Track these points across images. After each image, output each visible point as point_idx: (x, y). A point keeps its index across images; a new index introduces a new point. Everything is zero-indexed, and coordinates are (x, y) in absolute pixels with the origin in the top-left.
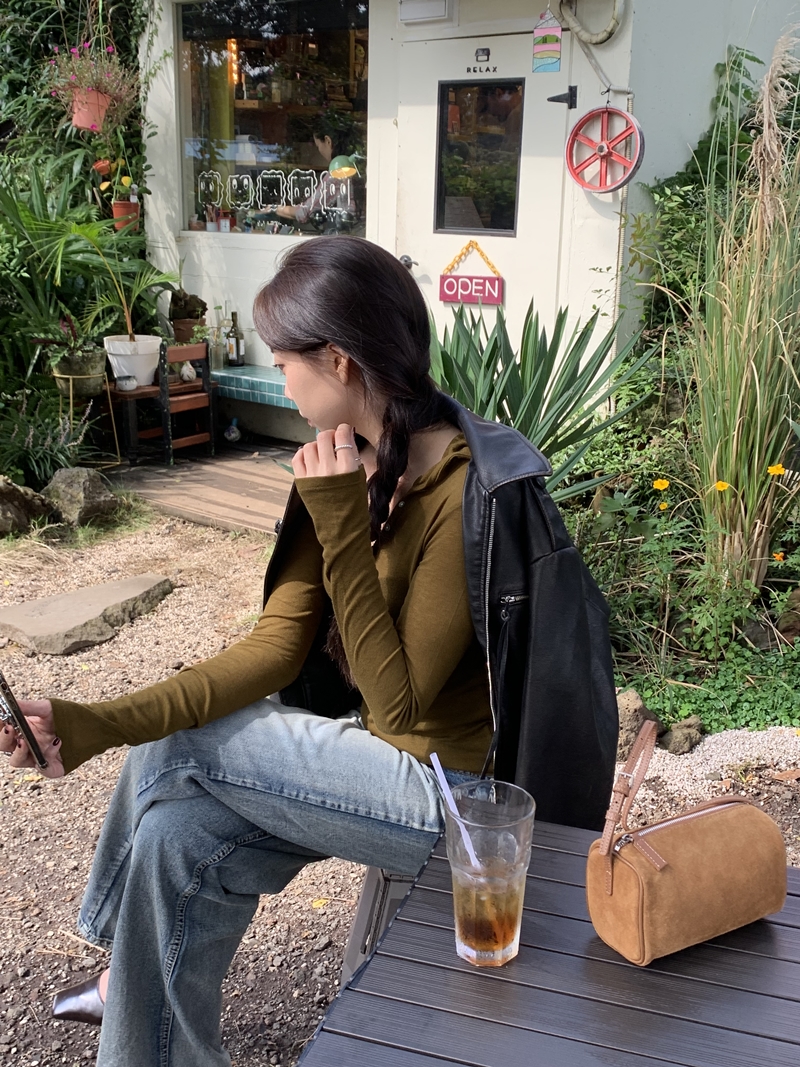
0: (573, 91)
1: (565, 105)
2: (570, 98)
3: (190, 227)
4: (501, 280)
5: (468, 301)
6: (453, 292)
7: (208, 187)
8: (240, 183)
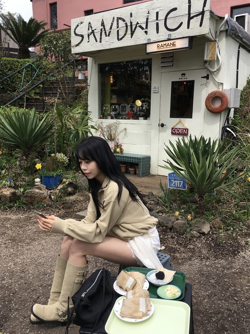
3: (100, 118)
4: (187, 129)
5: (179, 134)
6: (174, 132)
7: (106, 108)
8: (115, 107)
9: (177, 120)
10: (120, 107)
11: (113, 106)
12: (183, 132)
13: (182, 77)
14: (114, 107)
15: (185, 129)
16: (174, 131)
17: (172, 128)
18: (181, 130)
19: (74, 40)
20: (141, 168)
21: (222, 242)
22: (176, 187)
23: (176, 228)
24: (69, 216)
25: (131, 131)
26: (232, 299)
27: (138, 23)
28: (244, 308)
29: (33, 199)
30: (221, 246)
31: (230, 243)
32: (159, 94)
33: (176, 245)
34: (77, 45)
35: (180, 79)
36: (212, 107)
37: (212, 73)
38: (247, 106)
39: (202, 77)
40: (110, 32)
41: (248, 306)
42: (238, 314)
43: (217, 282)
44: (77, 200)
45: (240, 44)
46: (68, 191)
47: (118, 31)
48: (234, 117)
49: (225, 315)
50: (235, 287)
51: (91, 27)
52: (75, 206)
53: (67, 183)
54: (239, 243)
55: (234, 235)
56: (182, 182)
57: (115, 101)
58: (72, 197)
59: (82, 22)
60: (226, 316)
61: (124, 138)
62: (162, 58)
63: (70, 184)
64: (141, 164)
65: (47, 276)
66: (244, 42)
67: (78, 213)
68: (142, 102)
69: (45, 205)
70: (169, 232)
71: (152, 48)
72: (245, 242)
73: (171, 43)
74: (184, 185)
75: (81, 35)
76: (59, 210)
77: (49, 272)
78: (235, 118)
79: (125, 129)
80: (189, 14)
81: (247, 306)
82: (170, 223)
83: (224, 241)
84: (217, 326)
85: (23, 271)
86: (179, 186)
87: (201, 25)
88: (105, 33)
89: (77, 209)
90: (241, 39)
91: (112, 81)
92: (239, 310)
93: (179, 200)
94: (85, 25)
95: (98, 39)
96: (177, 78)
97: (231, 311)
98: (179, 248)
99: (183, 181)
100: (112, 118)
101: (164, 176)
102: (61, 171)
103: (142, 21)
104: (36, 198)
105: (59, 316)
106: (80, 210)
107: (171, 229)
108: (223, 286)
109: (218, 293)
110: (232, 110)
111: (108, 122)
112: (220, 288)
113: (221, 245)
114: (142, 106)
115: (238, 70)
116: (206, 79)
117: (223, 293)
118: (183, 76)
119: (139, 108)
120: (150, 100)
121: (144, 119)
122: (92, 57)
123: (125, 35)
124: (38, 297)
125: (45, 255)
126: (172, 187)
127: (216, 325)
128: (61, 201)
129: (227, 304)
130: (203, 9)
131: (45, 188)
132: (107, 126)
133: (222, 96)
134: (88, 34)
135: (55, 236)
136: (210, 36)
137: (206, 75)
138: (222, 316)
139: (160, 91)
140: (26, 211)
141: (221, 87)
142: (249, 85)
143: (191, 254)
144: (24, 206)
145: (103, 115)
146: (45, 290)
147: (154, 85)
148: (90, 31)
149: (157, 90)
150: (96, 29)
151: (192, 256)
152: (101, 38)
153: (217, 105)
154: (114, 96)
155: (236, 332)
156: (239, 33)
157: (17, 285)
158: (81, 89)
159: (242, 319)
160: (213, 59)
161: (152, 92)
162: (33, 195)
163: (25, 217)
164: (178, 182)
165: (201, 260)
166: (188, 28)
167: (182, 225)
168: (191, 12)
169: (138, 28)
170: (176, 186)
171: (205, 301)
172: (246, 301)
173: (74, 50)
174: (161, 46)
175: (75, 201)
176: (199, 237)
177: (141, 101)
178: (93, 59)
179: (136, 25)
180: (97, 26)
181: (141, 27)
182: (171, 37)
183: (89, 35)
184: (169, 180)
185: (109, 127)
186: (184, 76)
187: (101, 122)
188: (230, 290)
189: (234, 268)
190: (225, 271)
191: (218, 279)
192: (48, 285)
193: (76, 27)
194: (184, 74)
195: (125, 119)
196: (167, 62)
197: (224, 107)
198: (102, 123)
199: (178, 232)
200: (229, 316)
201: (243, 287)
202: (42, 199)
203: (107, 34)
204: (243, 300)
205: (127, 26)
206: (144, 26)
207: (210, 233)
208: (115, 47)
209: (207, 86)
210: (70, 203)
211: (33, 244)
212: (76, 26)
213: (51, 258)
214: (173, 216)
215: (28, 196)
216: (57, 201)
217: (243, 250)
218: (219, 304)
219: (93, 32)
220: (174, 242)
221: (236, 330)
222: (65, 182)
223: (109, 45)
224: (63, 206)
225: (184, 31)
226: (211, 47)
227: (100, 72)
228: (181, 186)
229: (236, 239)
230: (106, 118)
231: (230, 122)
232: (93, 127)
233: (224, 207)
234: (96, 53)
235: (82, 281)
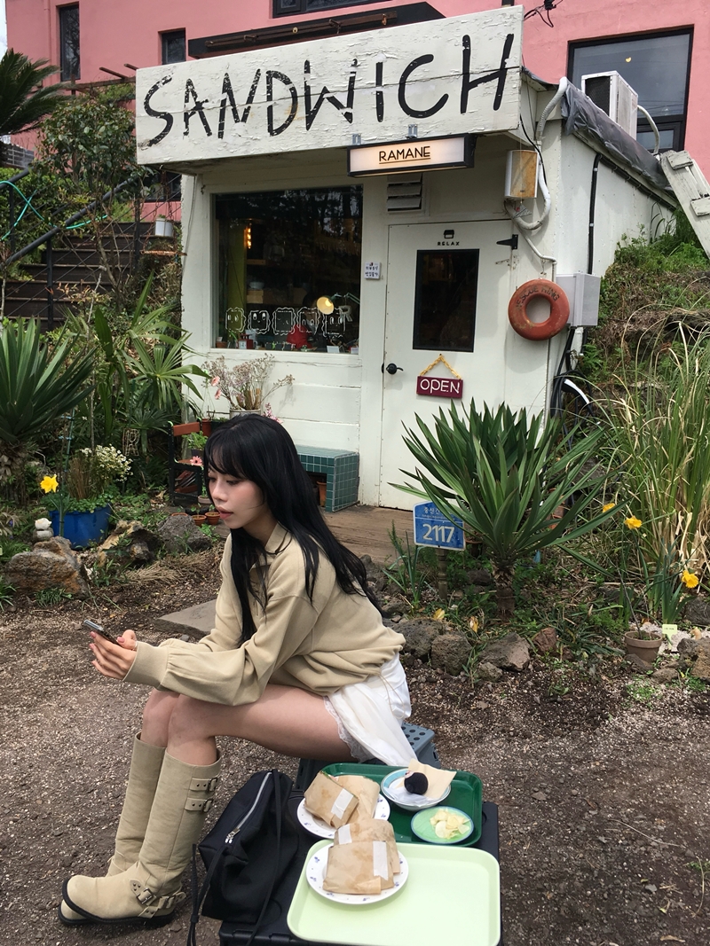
3: (217, 345)
4: (461, 382)
5: (438, 394)
6: (427, 388)
7: (233, 318)
8: (259, 316)
9: (433, 355)
10: (275, 317)
11: (253, 313)
12: (449, 389)
13: (446, 240)
14: (255, 315)
15: (455, 382)
16: (425, 384)
17: (420, 379)
18: (444, 384)
19: (146, 128)
20: (334, 488)
21: (562, 692)
22: (437, 543)
23: (438, 657)
24: (140, 626)
25: (304, 384)
26: (593, 840)
27: (325, 91)
28: (625, 864)
29: (35, 578)
30: (559, 703)
31: (581, 694)
32: (382, 284)
33: (440, 700)
34: (153, 142)
35: (439, 244)
36: (526, 322)
37: (526, 232)
38: (617, 322)
39: (498, 243)
40: (247, 111)
41: (634, 858)
42: (610, 879)
43: (552, 799)
44: (159, 580)
45: (598, 154)
46: (132, 553)
47: (270, 109)
48: (584, 349)
49: (577, 883)
50: (599, 809)
51: (195, 94)
52: (153, 597)
53: (131, 531)
54: (604, 692)
55: (592, 671)
56: (453, 529)
57: (256, 298)
58: (143, 571)
59: (168, 78)
60: (579, 884)
61: (285, 404)
62: (390, 185)
63: (139, 535)
64: (335, 478)
65: (93, 795)
66: (608, 151)
67: (165, 618)
68: (336, 303)
69: (70, 596)
70: (420, 668)
71: (364, 161)
72: (619, 689)
73: (416, 150)
74: (457, 538)
75: (165, 113)
76: (109, 607)
77: (98, 784)
78: (585, 354)
79: (290, 379)
80: (466, 73)
81: (630, 857)
82: (423, 641)
83: (567, 689)
84: (559, 911)
85: (25, 785)
86: (443, 540)
87: (497, 106)
88: (235, 111)
89: (161, 605)
90: (601, 142)
91: (249, 244)
92: (610, 869)
93: (443, 577)
94: (177, 87)
95: (214, 129)
96: (432, 241)
97: (591, 871)
98: (450, 711)
99: (456, 526)
100: (250, 346)
101: (397, 509)
102: (108, 498)
103: (338, 86)
104: (42, 575)
105: (140, 902)
106: (169, 606)
107: (424, 659)
108: (567, 809)
109: (557, 826)
110: (579, 331)
111: (240, 356)
112: (560, 813)
113: (559, 699)
114: (335, 314)
115: (592, 225)
116: (509, 247)
117: (569, 827)
118: (447, 236)
119: (328, 320)
120: (359, 297)
121: (341, 351)
122: (194, 175)
123: (291, 121)
124: (75, 855)
125: (82, 737)
126: (425, 542)
127: (556, 909)
128: (113, 582)
129: (581, 855)
130: (503, 63)
131: (68, 548)
132: (237, 369)
133: (554, 295)
134: (186, 114)
135: (104, 684)
136: (520, 135)
137: (510, 238)
138: (569, 886)
139: (384, 274)
140: (15, 612)
141: (549, 271)
142: (620, 264)
143: (481, 726)
144: (8, 599)
145: (225, 337)
146: (91, 833)
147: (370, 256)
148: (192, 105)
149: (378, 271)
150: (207, 101)
151: (485, 730)
152: (221, 127)
153: (541, 317)
154: (255, 285)
155: (606, 924)
156: (595, 128)
157: (11, 822)
158: (160, 260)
159: (621, 892)
160: (528, 194)
161: (363, 276)
162: (35, 567)
163: (13, 630)
164: (443, 528)
165: (509, 741)
166: (463, 110)
167: (455, 646)
168: (471, 70)
169: (326, 105)
170: (437, 540)
171: (525, 848)
172: (628, 845)
173: (145, 156)
174: (390, 157)
175: (152, 583)
176: (502, 678)
177: (332, 301)
178: (198, 180)
179: (322, 95)
180: (211, 92)
181: (333, 101)
182: (416, 132)
183: (187, 117)
184: (417, 525)
185: (244, 372)
186: (451, 236)
187: (220, 356)
188: (586, 817)
189: (595, 760)
190: (572, 769)
191: (556, 791)
192: (97, 819)
193: (151, 92)
194: (449, 233)
195: (288, 349)
196: (403, 197)
197: (558, 325)
198: (222, 359)
199: (444, 665)
200: (587, 885)
201: (619, 810)
202: (59, 577)
203: (241, 116)
204: (620, 842)
205: (295, 97)
206: (343, 99)
207: (530, 667)
208: (262, 152)
209: (513, 265)
210: (138, 588)
211: (45, 706)
212: (150, 88)
213: (99, 744)
214: (431, 621)
215: (21, 571)
216: (103, 584)
217: (615, 710)
218: (561, 855)
219: (199, 107)
220: (435, 694)
221: (605, 921)
222: (123, 530)
223: (244, 145)
224: (122, 597)
225: (450, 119)
226: (522, 163)
227: (217, 218)
228: (448, 541)
229: (598, 682)
230: (233, 346)
231: (573, 364)
232: (197, 371)
233: (563, 597)
234: (207, 165)
235: (205, 805)
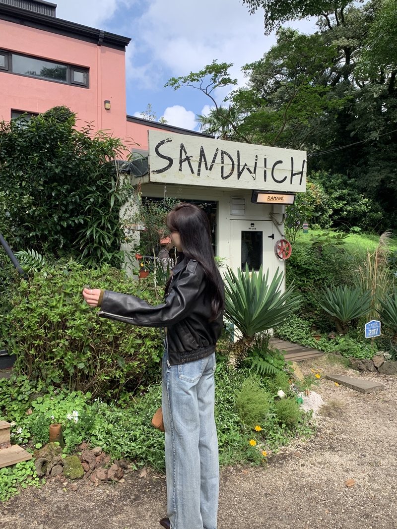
0: (273, 235)
1: (271, 238)
2: (272, 237)
13: (252, 227)
27: (246, 165)
35: (249, 228)
40: (212, 166)
47: (222, 167)
51: (185, 152)
56: (377, 329)
59: (170, 140)
62: (233, 204)
73: (280, 197)
74: (379, 332)
75: (169, 157)
80: (292, 171)
87: (300, 184)
88: (206, 164)
94: (175, 146)
95: (196, 171)
103: (251, 164)
123: (231, 175)
130: (303, 170)
148: (184, 157)
150: (192, 157)
152: (199, 170)
169: (245, 169)
170: (373, 334)
173: (156, 178)
174: (271, 199)
180: (194, 153)
181: (248, 169)
183: (181, 162)
194: (253, 224)
203: (209, 168)
205: (233, 165)
206: (252, 169)
212: (159, 142)
219: (188, 159)
228: (376, 334)
